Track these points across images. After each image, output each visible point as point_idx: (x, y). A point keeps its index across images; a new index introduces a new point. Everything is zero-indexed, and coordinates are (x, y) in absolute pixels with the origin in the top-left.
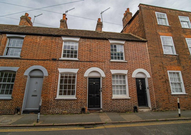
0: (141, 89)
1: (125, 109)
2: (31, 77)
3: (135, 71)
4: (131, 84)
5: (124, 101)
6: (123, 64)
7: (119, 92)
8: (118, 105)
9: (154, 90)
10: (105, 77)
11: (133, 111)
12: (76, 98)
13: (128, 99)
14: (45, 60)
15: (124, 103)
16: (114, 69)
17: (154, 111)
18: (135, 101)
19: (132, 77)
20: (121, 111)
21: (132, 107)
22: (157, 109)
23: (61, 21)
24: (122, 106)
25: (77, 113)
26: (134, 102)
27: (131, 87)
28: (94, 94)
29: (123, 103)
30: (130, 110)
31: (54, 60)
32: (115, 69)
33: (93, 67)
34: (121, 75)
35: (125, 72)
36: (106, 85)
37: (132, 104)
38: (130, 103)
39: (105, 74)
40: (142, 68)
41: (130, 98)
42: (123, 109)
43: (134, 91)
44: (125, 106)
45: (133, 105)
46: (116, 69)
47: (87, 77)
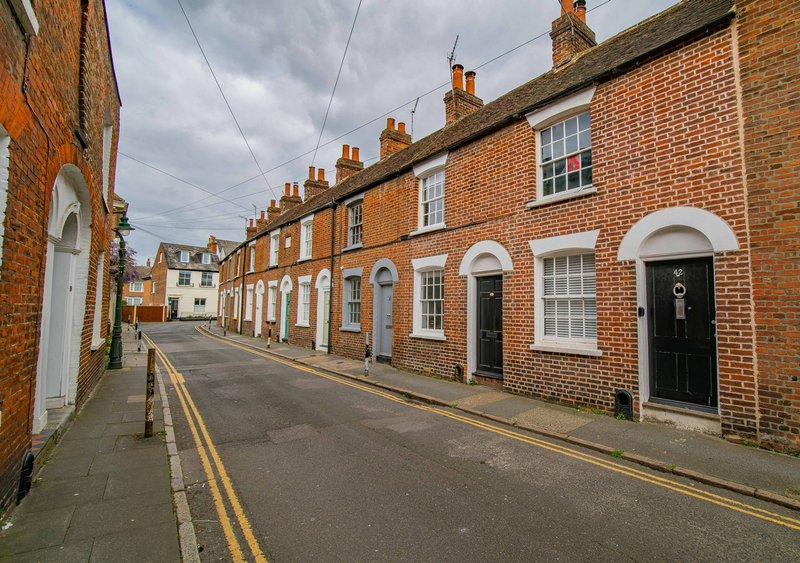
0: (680, 315)
1: (576, 396)
2: (382, 286)
3: (635, 227)
4: (611, 294)
5: (574, 365)
6: (579, 208)
7: (570, 325)
8: (552, 375)
9: (753, 324)
10: (513, 273)
11: (612, 410)
12: (445, 339)
13: (592, 357)
14: (392, 243)
15: (574, 369)
16: (544, 237)
17: (741, 442)
18: (625, 371)
19: (620, 258)
20: (562, 398)
21: (607, 394)
22: (766, 436)
23: (445, 100)
24: (564, 382)
25: (448, 378)
26: (620, 375)
27: (608, 306)
28: (492, 330)
29: (572, 369)
30: (599, 402)
31: (405, 238)
32: (546, 234)
33: (479, 240)
34: (565, 258)
35: (587, 240)
36: (516, 301)
37: (610, 382)
38: (599, 373)
39: (513, 261)
40: (681, 203)
41: (600, 353)
42: (570, 392)
43: (622, 325)
44: (578, 384)
45: (613, 384)
46: (551, 236)
47: (466, 277)
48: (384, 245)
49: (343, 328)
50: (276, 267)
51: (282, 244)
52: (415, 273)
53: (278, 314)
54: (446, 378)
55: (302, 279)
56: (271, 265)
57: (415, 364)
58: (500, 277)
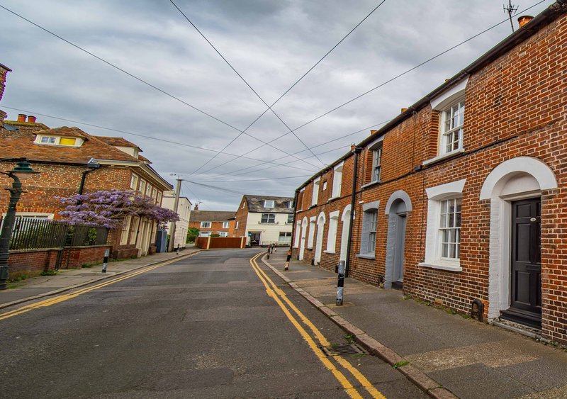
10: (557, 191)
12: (461, 269)
14: (406, 175)
25: (464, 314)
28: (533, 262)
31: (420, 169)
33: (507, 159)
36: (561, 226)
39: (557, 177)
47: (489, 201)
48: (399, 178)
49: (361, 255)
50: (316, 206)
51: (321, 187)
52: (429, 201)
53: (315, 243)
54: (461, 313)
55: (332, 214)
56: (313, 204)
57: (427, 294)
58: (538, 199)
